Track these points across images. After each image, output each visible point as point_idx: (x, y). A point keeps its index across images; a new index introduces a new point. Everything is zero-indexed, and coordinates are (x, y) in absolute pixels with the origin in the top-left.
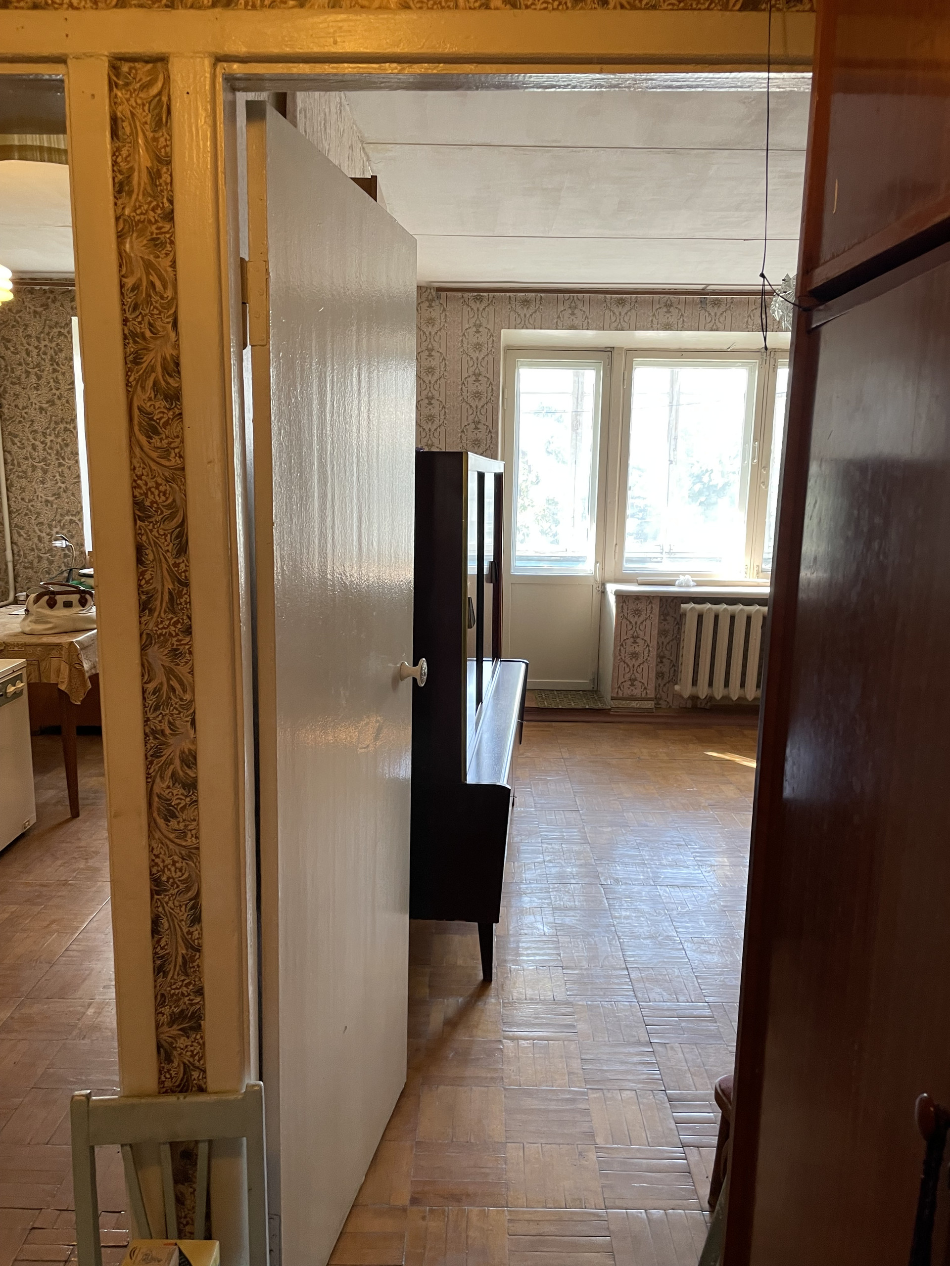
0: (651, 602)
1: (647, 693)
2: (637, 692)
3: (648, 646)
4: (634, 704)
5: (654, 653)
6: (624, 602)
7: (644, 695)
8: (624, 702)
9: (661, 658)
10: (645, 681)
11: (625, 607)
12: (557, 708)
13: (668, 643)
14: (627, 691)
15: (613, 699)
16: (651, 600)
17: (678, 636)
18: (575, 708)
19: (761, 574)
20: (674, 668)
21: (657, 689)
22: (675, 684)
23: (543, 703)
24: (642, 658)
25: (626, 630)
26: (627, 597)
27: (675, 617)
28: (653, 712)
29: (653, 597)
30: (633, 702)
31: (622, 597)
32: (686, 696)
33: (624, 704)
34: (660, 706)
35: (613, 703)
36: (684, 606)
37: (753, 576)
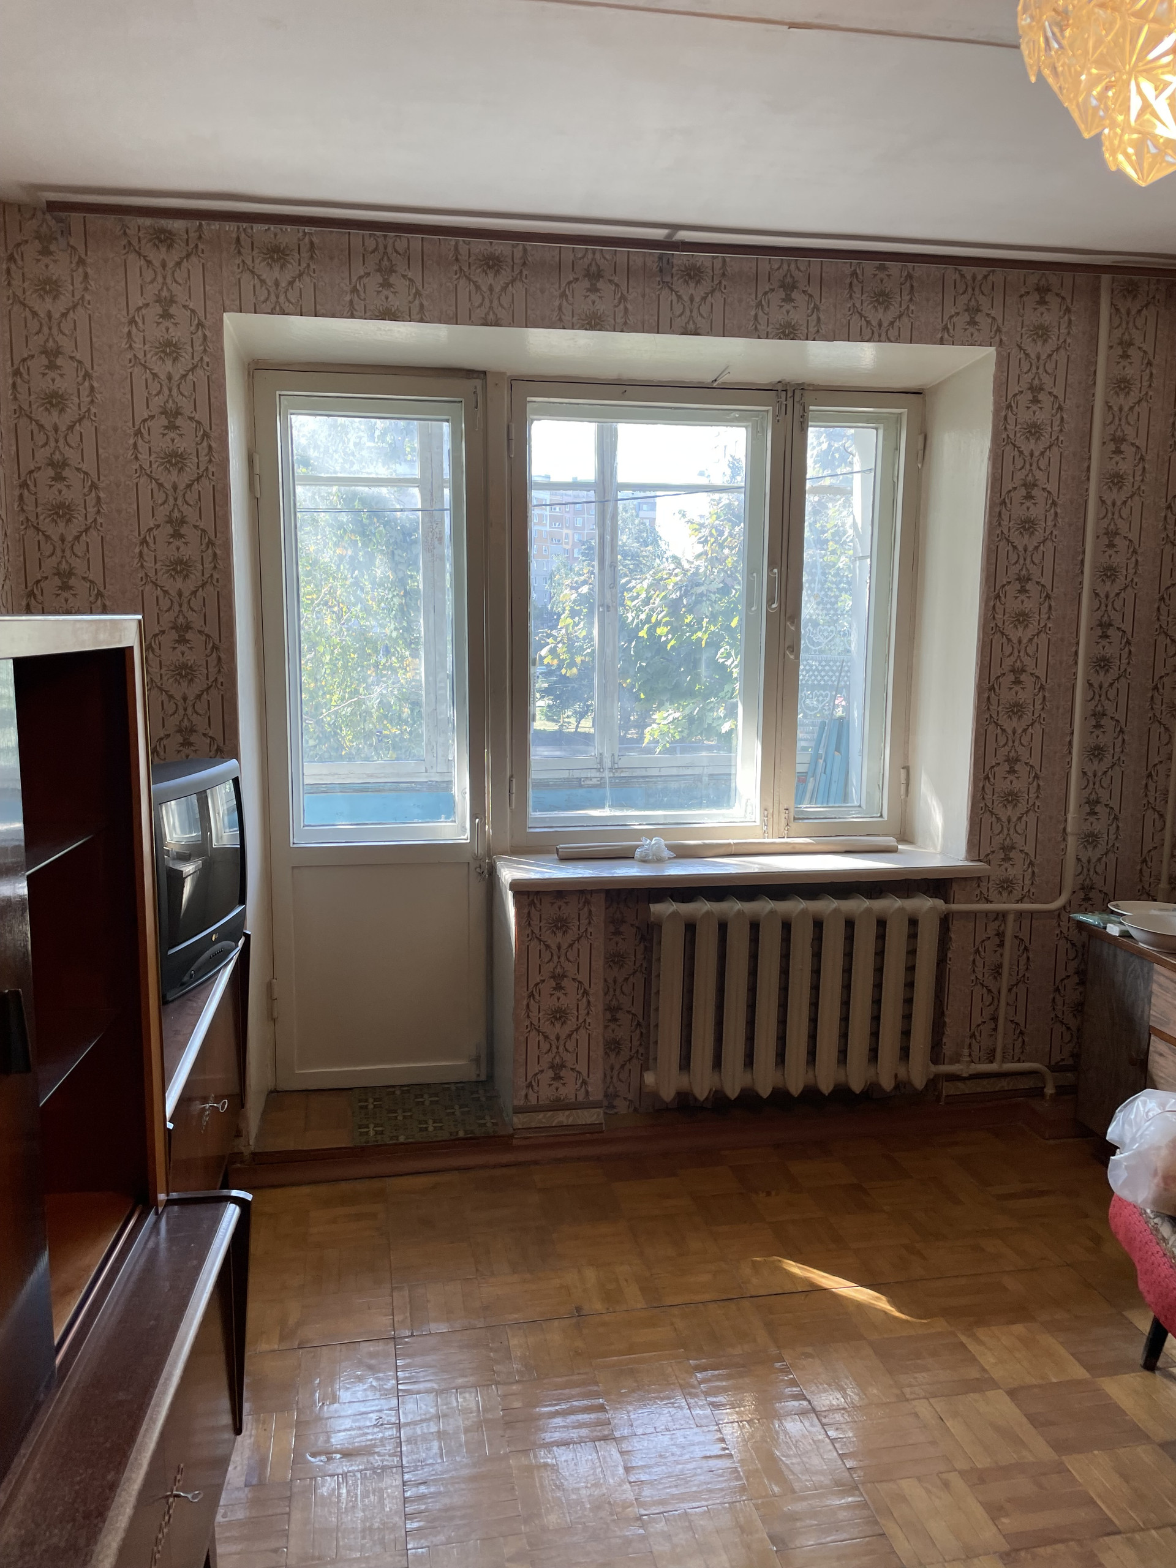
0: (587, 902)
1: (587, 1092)
2: (569, 1090)
3: (586, 993)
4: (563, 1118)
5: (598, 1008)
6: (532, 904)
7: (580, 1098)
8: (541, 1115)
9: (612, 1011)
10: (582, 1067)
11: (535, 915)
12: (395, 1144)
13: (626, 979)
14: (545, 1092)
15: (518, 1111)
16: (589, 897)
17: (645, 965)
18: (435, 1139)
19: (793, 825)
20: (642, 1033)
21: (608, 1078)
22: (645, 1067)
23: (365, 1130)
24: (574, 1020)
25: (539, 962)
26: (537, 893)
27: (637, 928)
28: (602, 1132)
29: (592, 892)
30: (560, 1113)
31: (528, 893)
32: (668, 1094)
33: (541, 1119)
34: (615, 1110)
35: (518, 1121)
36: (656, 908)
37: (779, 830)
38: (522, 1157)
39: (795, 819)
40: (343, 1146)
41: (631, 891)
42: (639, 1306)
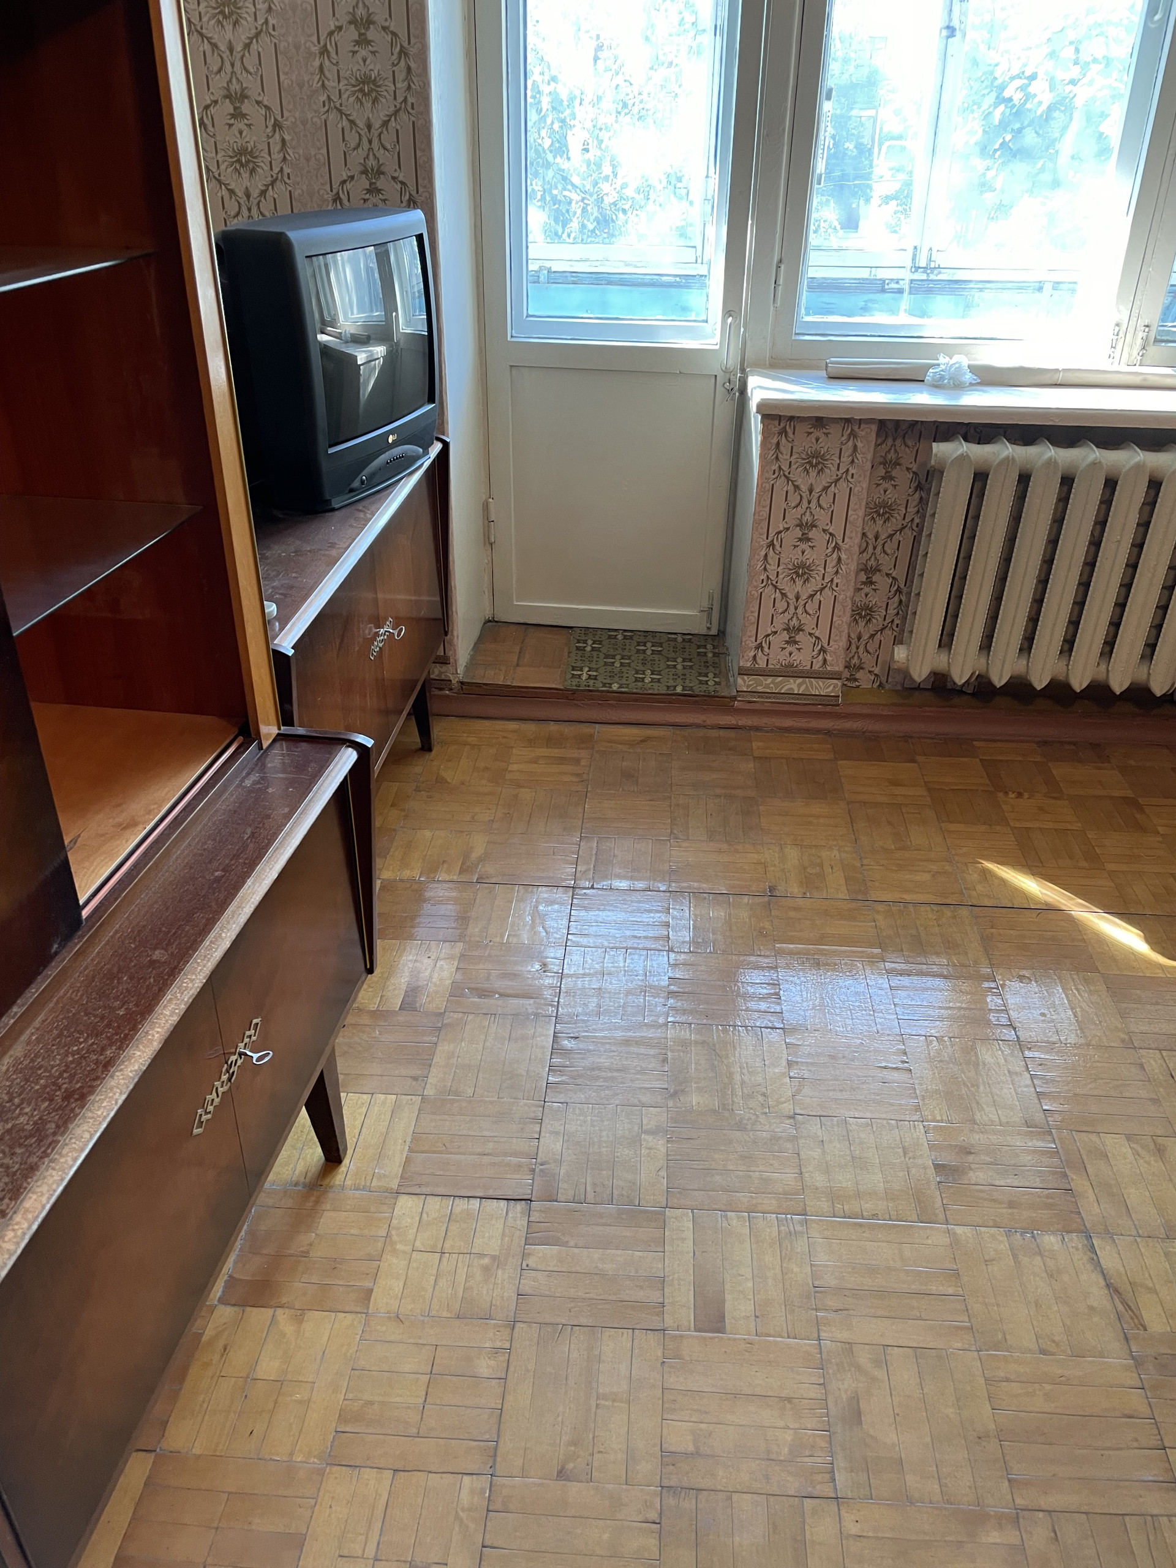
0: (853, 435)
1: (825, 661)
2: (803, 657)
3: (837, 547)
4: (794, 686)
5: (850, 565)
6: (784, 432)
7: (816, 667)
8: (770, 680)
9: (869, 573)
10: (822, 632)
11: (786, 447)
12: (608, 692)
13: (891, 536)
14: (777, 656)
15: (743, 672)
16: (856, 428)
17: (917, 520)
18: (650, 692)
19: (1153, 350)
20: (901, 601)
21: (853, 647)
22: (898, 641)
23: (579, 673)
24: (819, 578)
25: (784, 506)
26: (791, 418)
27: (914, 473)
28: (838, 705)
29: (860, 422)
30: (792, 680)
31: (779, 418)
32: (920, 673)
33: (767, 684)
34: (857, 683)
35: (743, 683)
36: (941, 449)
37: (1130, 355)
38: (743, 721)
39: (1156, 341)
40: (554, 686)
41: (913, 424)
42: (841, 896)
